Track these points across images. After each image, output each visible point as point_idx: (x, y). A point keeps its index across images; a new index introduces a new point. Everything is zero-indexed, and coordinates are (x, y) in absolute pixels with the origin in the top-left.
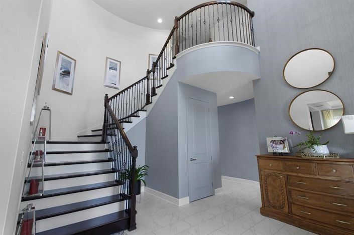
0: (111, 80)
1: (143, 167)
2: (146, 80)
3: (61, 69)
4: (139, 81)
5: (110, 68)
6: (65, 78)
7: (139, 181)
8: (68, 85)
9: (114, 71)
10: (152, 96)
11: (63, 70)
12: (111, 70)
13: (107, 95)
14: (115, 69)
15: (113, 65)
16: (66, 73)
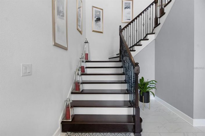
0: (126, 17)
1: (152, 81)
2: (154, 4)
3: (95, 18)
4: (147, 8)
5: (125, 8)
6: (98, 23)
7: (148, 92)
8: (100, 27)
9: (128, 9)
10: (160, 18)
11: (96, 18)
12: (126, 9)
13: (120, 26)
14: (129, 8)
15: (127, 5)
16: (98, 19)
